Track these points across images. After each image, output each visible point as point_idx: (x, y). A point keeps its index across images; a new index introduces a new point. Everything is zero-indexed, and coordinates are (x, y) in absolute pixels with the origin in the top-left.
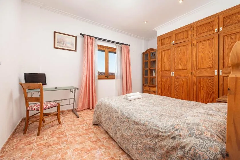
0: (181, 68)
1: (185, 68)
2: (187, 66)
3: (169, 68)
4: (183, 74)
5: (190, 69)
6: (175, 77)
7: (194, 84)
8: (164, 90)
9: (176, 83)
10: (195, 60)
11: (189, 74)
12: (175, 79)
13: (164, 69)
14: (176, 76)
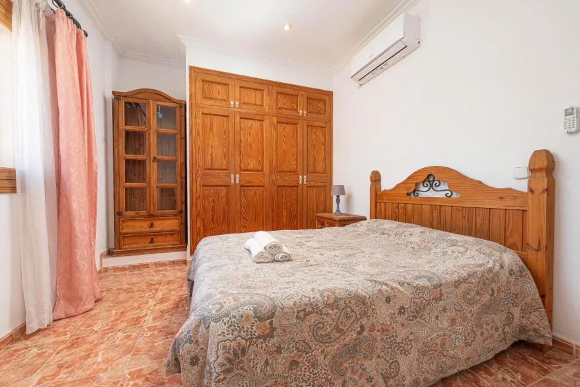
0: (252, 167)
1: (260, 168)
2: (261, 163)
3: (225, 162)
4: (254, 178)
5: (266, 170)
6: (241, 186)
7: (273, 199)
8: (213, 220)
9: (243, 200)
10: (275, 154)
11: (266, 181)
12: (241, 191)
13: (212, 163)
14: (243, 183)
